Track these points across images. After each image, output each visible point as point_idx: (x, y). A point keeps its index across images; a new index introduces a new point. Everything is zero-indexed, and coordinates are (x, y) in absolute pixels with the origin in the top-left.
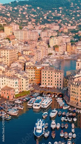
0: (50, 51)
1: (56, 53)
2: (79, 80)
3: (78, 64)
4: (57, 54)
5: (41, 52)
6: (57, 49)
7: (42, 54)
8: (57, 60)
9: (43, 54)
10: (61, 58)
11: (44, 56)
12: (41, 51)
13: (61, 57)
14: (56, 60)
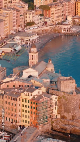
0: (29, 17)
1: (46, 20)
2: (8, 86)
3: (33, 56)
4: (46, 23)
5: (6, 22)
6: (48, 12)
7: (8, 25)
8: (40, 38)
9: (10, 24)
10: (56, 30)
11: (15, 28)
12: (5, 19)
13: (56, 28)
14: (38, 36)
